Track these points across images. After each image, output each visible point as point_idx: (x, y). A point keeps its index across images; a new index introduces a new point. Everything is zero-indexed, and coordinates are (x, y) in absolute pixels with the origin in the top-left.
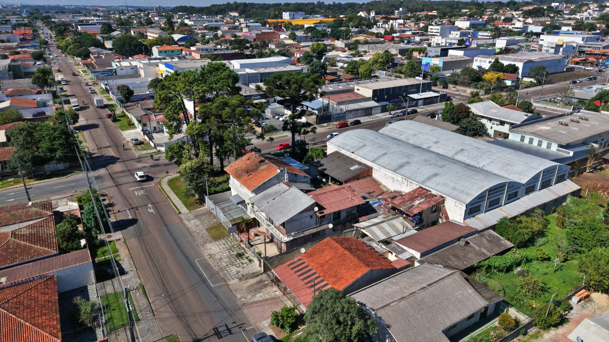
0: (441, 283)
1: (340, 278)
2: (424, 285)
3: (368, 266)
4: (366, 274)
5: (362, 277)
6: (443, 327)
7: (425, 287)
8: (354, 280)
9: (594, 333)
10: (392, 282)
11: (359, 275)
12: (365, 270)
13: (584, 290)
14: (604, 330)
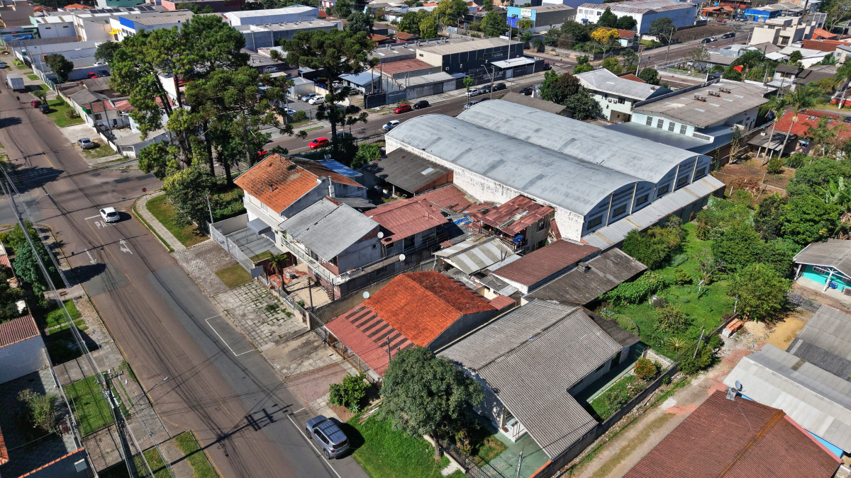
0: (560, 326)
1: (423, 330)
2: (539, 330)
3: (460, 309)
4: (458, 321)
5: (453, 326)
6: (567, 385)
7: (539, 333)
8: (443, 331)
9: (755, 374)
10: (494, 329)
11: (449, 323)
12: (457, 316)
13: (736, 320)
14: (767, 369)
